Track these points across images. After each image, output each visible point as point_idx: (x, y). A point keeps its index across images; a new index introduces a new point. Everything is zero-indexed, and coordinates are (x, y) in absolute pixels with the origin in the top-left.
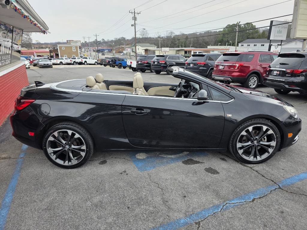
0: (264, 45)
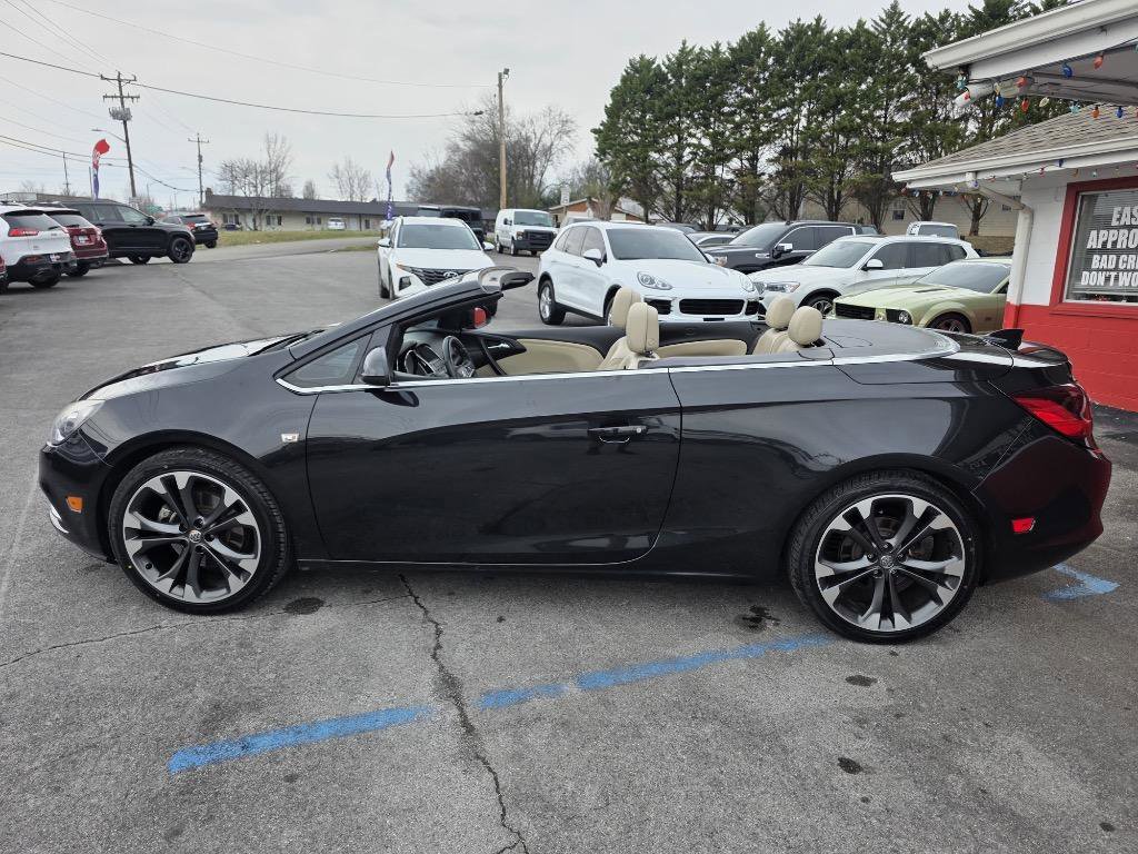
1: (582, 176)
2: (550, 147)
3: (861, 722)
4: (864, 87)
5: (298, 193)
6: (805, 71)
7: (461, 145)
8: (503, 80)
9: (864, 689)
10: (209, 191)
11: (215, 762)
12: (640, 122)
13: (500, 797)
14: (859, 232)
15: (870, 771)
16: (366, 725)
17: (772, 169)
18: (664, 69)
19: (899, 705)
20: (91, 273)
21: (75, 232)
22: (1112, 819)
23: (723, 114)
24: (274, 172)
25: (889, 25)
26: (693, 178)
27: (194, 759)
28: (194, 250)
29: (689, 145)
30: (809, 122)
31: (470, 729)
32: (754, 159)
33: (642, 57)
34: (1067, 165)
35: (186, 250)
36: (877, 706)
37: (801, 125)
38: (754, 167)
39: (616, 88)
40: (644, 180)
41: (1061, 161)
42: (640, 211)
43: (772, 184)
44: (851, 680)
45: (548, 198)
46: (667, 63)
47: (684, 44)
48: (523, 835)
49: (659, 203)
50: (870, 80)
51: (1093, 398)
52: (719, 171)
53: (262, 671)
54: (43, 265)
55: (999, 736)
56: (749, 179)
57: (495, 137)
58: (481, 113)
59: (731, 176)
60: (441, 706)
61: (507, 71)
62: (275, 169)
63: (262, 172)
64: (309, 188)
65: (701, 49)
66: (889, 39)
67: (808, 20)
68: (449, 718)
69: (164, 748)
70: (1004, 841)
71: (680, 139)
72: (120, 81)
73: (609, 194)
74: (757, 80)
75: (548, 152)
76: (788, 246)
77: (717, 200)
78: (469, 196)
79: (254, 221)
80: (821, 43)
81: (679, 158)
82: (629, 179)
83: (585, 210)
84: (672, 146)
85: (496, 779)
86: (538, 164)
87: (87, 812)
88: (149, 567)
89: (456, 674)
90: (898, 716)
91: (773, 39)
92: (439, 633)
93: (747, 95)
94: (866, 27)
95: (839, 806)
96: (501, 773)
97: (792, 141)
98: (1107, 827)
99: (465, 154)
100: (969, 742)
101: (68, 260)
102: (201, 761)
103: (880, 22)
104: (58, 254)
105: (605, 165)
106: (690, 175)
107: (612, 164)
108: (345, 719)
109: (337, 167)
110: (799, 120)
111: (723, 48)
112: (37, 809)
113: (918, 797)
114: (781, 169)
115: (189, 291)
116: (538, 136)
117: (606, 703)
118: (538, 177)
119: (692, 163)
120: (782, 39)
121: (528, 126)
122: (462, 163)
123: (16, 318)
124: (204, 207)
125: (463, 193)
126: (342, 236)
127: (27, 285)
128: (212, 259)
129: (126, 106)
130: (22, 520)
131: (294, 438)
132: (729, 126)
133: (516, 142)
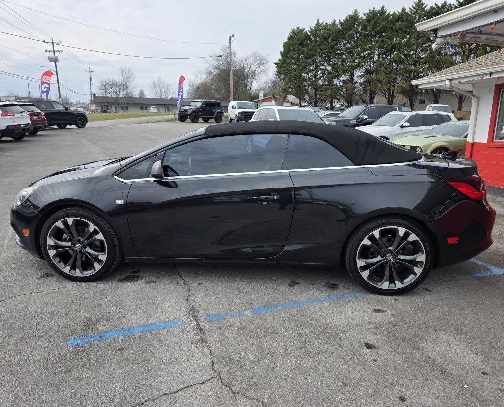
1: (271, 85)
2: (255, 72)
3: (376, 328)
4: (405, 40)
5: (136, 95)
6: (377, 33)
7: (213, 71)
8: (232, 40)
9: (381, 314)
10: (94, 95)
11: (87, 342)
12: (297, 59)
13: (211, 358)
14: (400, 109)
15: (378, 348)
16: (155, 328)
17: (361, 80)
18: (308, 33)
19: (396, 321)
20: (39, 133)
21: (32, 114)
22: (488, 370)
23: (337, 54)
24: (125, 86)
25: (417, 10)
26: (323, 85)
27: (78, 341)
28: (87, 122)
29: (321, 70)
30: (379, 57)
31: (201, 330)
32: (352, 76)
33: (298, 28)
34: (493, 76)
35: (83, 122)
36: (385, 322)
37: (375, 59)
38: (352, 79)
39: (286, 43)
40: (299, 87)
41: (491, 74)
42: (297, 101)
43: (361, 87)
44: (375, 311)
45: (254, 95)
46: (310, 30)
47: (318, 21)
48: (221, 373)
49: (306, 97)
50: (408, 37)
51: (487, 182)
52: (335, 81)
53: (110, 305)
54: (17, 130)
55: (440, 335)
56: (350, 85)
57: (228, 67)
58: (221, 56)
59: (341, 84)
60: (189, 320)
61: (233, 36)
62: (125, 84)
63: (120, 85)
64: (142, 93)
65: (326, 23)
66: (417, 17)
67: (378, 8)
68: (191, 325)
69: (66, 337)
70: (435, 378)
71: (316, 66)
72: (53, 44)
73: (282, 93)
74: (353, 38)
75: (254, 74)
76: (365, 117)
77: (334, 95)
78: (216, 96)
79: (116, 108)
80: (384, 19)
81: (316, 76)
82: (292, 86)
83: (271, 101)
84: (313, 70)
85: (210, 350)
86: (249, 80)
87: (32, 362)
88: (60, 262)
89: (197, 307)
90: (394, 326)
91: (361, 18)
92: (190, 290)
93: (348, 45)
94: (406, 11)
95: (362, 363)
96: (213, 347)
97: (370, 67)
98: (485, 373)
99: (214, 76)
100: (426, 337)
101: (29, 127)
102: (81, 342)
103: (413, 9)
104: (25, 124)
105: (281, 79)
106: (321, 83)
107: (284, 79)
108: (146, 325)
109: (154, 82)
110: (374, 56)
111: (337, 23)
112: (10, 361)
113: (399, 360)
114: (365, 80)
115: (84, 141)
116: (249, 66)
117: (262, 320)
118: (249, 86)
119: (322, 78)
120: (365, 18)
121: (244, 62)
122: (213, 80)
123: (5, 154)
124: (92, 102)
125: (214, 94)
126: (157, 115)
127: (10, 139)
128: (95, 126)
129: (56, 55)
130: (6, 241)
131: (121, 202)
132: (340, 60)
133: (238, 69)
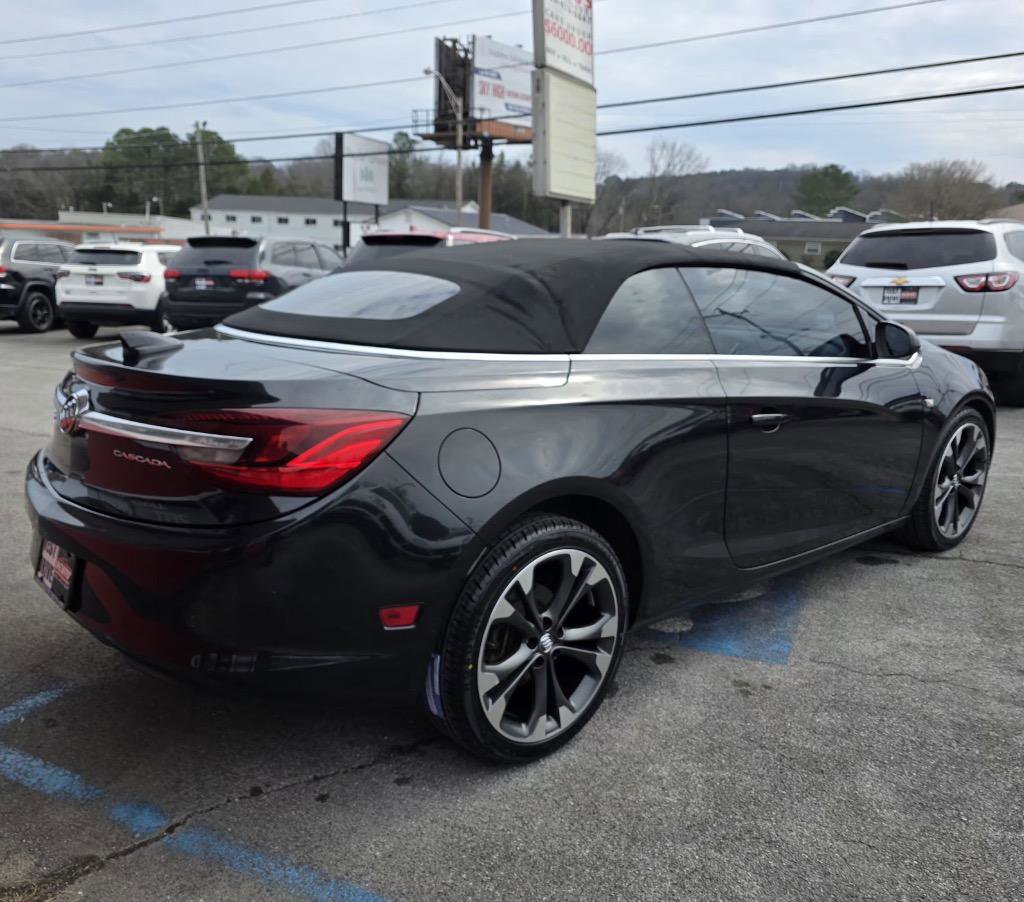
0: (314, 222)
